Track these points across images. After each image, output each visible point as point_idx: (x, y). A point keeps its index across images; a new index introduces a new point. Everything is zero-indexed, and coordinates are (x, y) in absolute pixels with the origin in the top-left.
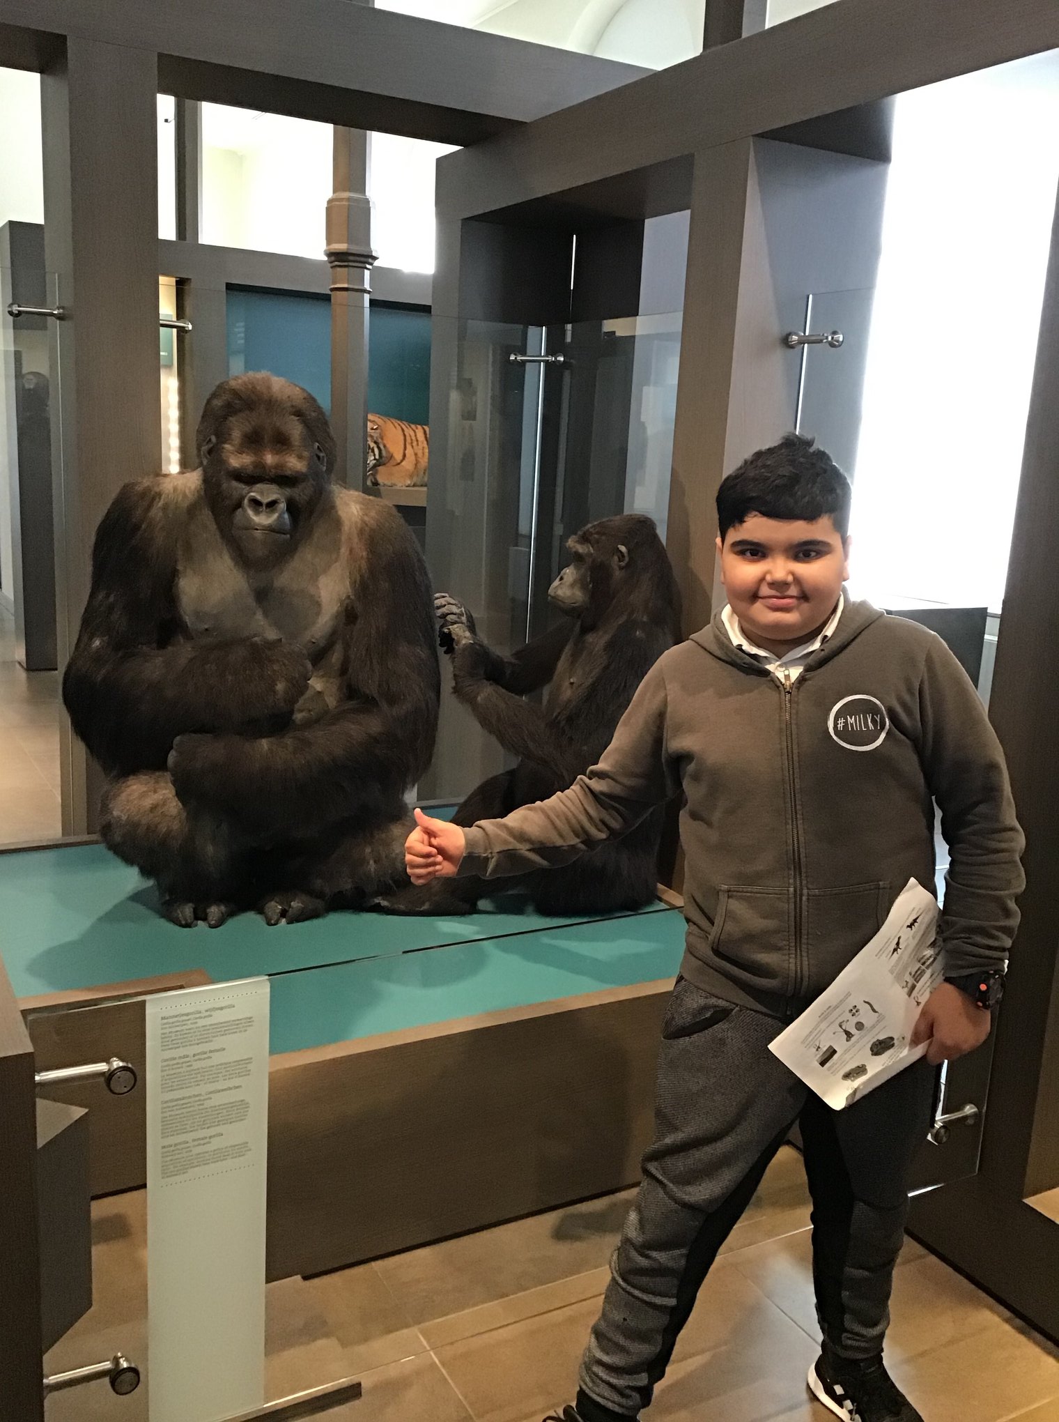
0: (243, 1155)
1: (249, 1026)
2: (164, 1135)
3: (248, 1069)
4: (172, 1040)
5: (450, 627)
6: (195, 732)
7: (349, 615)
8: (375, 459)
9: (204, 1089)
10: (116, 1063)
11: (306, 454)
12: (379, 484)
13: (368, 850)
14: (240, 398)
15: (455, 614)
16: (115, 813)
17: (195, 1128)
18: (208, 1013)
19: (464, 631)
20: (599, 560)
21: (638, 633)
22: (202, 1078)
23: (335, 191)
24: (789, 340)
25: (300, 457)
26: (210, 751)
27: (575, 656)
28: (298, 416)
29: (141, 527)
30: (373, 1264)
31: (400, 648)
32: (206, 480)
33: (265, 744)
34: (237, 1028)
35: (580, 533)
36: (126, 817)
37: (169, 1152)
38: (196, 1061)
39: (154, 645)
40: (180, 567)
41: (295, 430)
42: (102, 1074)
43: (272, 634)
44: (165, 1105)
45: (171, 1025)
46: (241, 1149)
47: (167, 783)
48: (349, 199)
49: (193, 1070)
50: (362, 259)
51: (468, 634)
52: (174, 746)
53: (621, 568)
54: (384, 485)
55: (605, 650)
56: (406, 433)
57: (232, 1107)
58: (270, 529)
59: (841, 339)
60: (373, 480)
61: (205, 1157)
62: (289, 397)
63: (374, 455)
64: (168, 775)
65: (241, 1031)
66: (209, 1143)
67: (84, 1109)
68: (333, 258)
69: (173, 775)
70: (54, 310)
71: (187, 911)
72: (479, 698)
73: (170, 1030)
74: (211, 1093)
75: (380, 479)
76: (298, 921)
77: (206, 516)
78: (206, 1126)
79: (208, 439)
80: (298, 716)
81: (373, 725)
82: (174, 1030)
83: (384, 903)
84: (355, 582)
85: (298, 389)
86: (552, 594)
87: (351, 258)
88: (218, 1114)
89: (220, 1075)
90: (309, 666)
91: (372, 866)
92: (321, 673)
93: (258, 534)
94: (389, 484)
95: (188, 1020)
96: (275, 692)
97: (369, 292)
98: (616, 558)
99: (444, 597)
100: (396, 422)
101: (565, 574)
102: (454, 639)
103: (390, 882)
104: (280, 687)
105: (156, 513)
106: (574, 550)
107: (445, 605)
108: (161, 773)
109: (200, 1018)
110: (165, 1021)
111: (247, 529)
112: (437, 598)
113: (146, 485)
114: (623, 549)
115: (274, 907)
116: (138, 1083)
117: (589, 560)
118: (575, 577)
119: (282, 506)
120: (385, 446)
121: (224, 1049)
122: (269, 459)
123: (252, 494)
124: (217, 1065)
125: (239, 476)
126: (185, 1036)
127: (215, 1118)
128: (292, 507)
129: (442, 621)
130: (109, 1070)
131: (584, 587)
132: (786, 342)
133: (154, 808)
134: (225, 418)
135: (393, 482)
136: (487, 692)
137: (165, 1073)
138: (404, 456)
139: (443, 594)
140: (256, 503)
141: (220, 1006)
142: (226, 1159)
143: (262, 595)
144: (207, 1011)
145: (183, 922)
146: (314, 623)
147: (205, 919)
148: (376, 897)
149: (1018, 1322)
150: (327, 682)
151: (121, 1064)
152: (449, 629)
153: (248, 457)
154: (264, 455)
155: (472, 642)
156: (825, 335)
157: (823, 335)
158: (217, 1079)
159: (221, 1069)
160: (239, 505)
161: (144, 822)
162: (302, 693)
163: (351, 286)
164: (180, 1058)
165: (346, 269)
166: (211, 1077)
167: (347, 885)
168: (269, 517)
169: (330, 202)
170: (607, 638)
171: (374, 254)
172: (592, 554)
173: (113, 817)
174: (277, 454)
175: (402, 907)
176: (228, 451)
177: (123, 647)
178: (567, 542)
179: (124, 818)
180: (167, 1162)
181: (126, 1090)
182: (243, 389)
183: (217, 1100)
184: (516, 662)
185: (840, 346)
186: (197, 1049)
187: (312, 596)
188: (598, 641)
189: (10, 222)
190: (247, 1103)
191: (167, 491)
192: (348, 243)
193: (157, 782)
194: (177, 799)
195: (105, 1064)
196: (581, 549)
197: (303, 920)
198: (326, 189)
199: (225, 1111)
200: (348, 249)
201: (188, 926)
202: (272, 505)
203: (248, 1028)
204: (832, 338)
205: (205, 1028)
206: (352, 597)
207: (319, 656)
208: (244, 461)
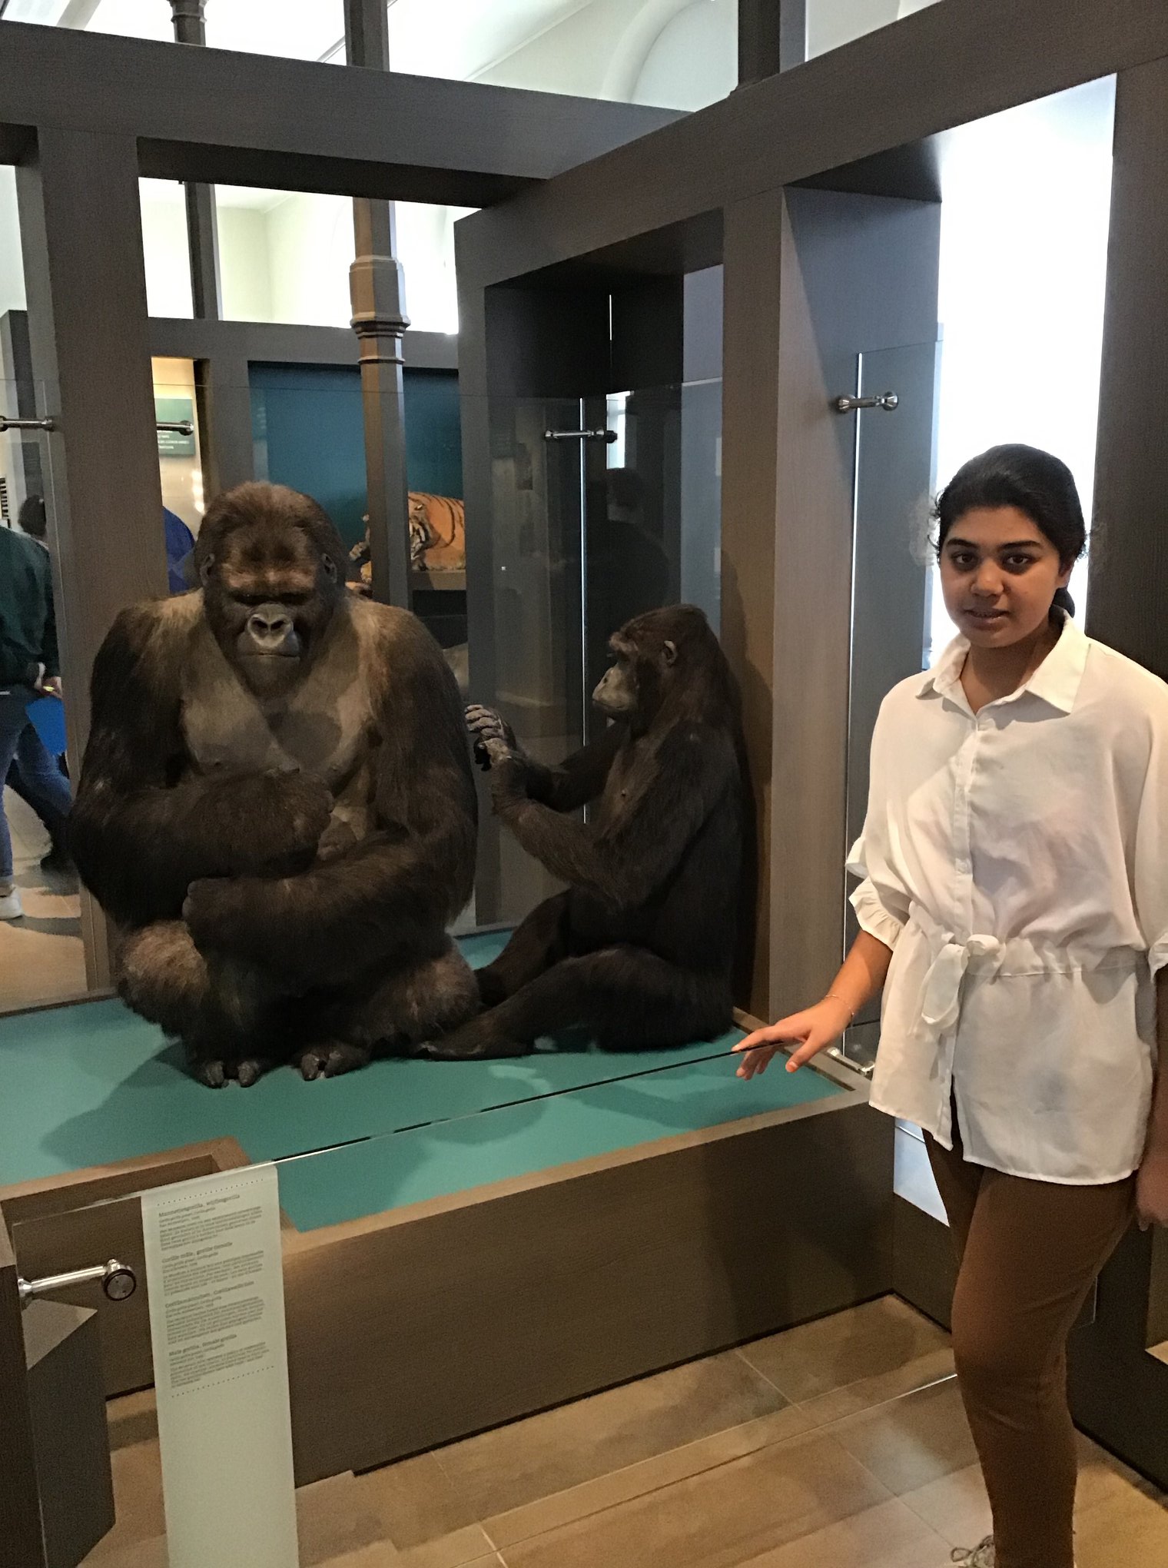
0: (261, 1357)
1: (258, 1217)
2: (172, 1341)
3: (259, 1263)
4: (173, 1238)
5: (485, 742)
6: (210, 876)
7: (372, 737)
8: (421, 542)
9: (213, 1287)
10: (115, 1266)
11: (313, 568)
12: (427, 569)
13: (409, 992)
14: (238, 512)
15: (491, 727)
16: (131, 968)
17: (206, 1331)
18: (210, 1206)
19: (501, 746)
20: (645, 659)
21: (692, 737)
22: (209, 1276)
23: (358, 254)
24: (840, 404)
25: (306, 572)
26: (227, 896)
27: (626, 766)
28: (302, 527)
29: (139, 656)
30: (432, 1453)
31: (430, 771)
32: (207, 602)
33: (287, 884)
34: (244, 1220)
35: (623, 629)
36: (142, 973)
37: (177, 1358)
38: (201, 1258)
39: (163, 784)
40: (184, 698)
41: (300, 542)
42: (98, 1278)
43: (287, 765)
44: (170, 1308)
45: (170, 1222)
46: (257, 1351)
47: (184, 933)
48: (374, 263)
49: (198, 1269)
50: (392, 327)
51: (505, 749)
52: (189, 894)
53: (670, 666)
54: (433, 569)
55: (656, 758)
56: (454, 511)
57: (244, 1306)
58: (278, 653)
59: (896, 401)
60: (421, 565)
61: (218, 1361)
62: (291, 507)
63: (421, 537)
64: (184, 925)
65: (248, 1223)
66: (222, 1345)
67: (92, 1310)
68: (360, 329)
69: (190, 925)
70: (43, 421)
71: (217, 1069)
72: (520, 819)
73: (170, 1227)
74: (220, 1292)
75: (429, 563)
76: (338, 1073)
77: (209, 639)
78: (217, 1328)
79: (207, 557)
80: (323, 852)
81: (405, 857)
82: (172, 1227)
83: (432, 1049)
84: (377, 701)
85: (301, 496)
86: (597, 698)
87: (379, 327)
88: (230, 1314)
89: (228, 1272)
90: (330, 795)
91: (415, 1008)
92: (346, 801)
93: (265, 660)
94: (438, 568)
95: (189, 1215)
96: (294, 829)
97: (401, 363)
98: (663, 654)
99: (477, 709)
100: (443, 500)
101: (609, 675)
102: (490, 755)
103: (437, 1025)
104: (299, 823)
105: (155, 639)
106: (617, 648)
107: (479, 718)
108: (177, 922)
109: (202, 1211)
110: (163, 1218)
111: (251, 654)
112: (469, 711)
113: (143, 612)
114: (670, 644)
115: (312, 1059)
116: (137, 1288)
117: (634, 660)
118: (620, 677)
119: (289, 626)
120: (432, 527)
121: (231, 1244)
122: (272, 576)
123: (256, 616)
124: (224, 1262)
125: (239, 596)
126: (187, 1232)
127: (226, 1319)
128: (300, 626)
129: (477, 736)
130: (106, 1273)
131: (630, 688)
132: (835, 406)
133: (171, 961)
134: (223, 534)
135: (442, 565)
136: (530, 813)
137: (167, 1274)
138: (453, 536)
139: (476, 706)
140: (260, 626)
141: (224, 1198)
142: (242, 1362)
143: (276, 722)
144: (208, 1204)
145: (213, 1083)
146: (334, 749)
147: (236, 1077)
148: (423, 1041)
149: (1149, 1485)
150: (353, 811)
151: (119, 1267)
152: (484, 744)
153: (249, 576)
154: (266, 572)
155: (509, 757)
156: (878, 397)
157: (876, 398)
158: (226, 1276)
159: (229, 1265)
160: (242, 628)
161: (162, 976)
162: (323, 827)
163: (381, 357)
164: (183, 1256)
165: (375, 339)
166: (218, 1274)
167: (389, 1030)
168: (275, 639)
169: (352, 267)
170: (658, 743)
171: (404, 321)
172: (637, 652)
173: (128, 973)
174: (279, 570)
175: (452, 1052)
176: (228, 571)
177: (128, 787)
178: (610, 640)
179: (140, 974)
180: (176, 1369)
181: (124, 1295)
182: (241, 501)
183: (227, 1299)
184: (565, 772)
185: (895, 408)
186: (201, 1246)
187: (330, 720)
188: (649, 747)
189: (11, 312)
190: (261, 1301)
191: (166, 617)
192: (375, 311)
193: (174, 933)
194: (196, 950)
195: (101, 1267)
196: (624, 647)
197: (344, 1072)
198: (347, 254)
199: (236, 1310)
200: (375, 317)
201: (218, 1086)
202: (278, 626)
203: (256, 1220)
204: (886, 401)
205: (209, 1223)
206: (376, 718)
207: (341, 785)
208: (245, 580)
